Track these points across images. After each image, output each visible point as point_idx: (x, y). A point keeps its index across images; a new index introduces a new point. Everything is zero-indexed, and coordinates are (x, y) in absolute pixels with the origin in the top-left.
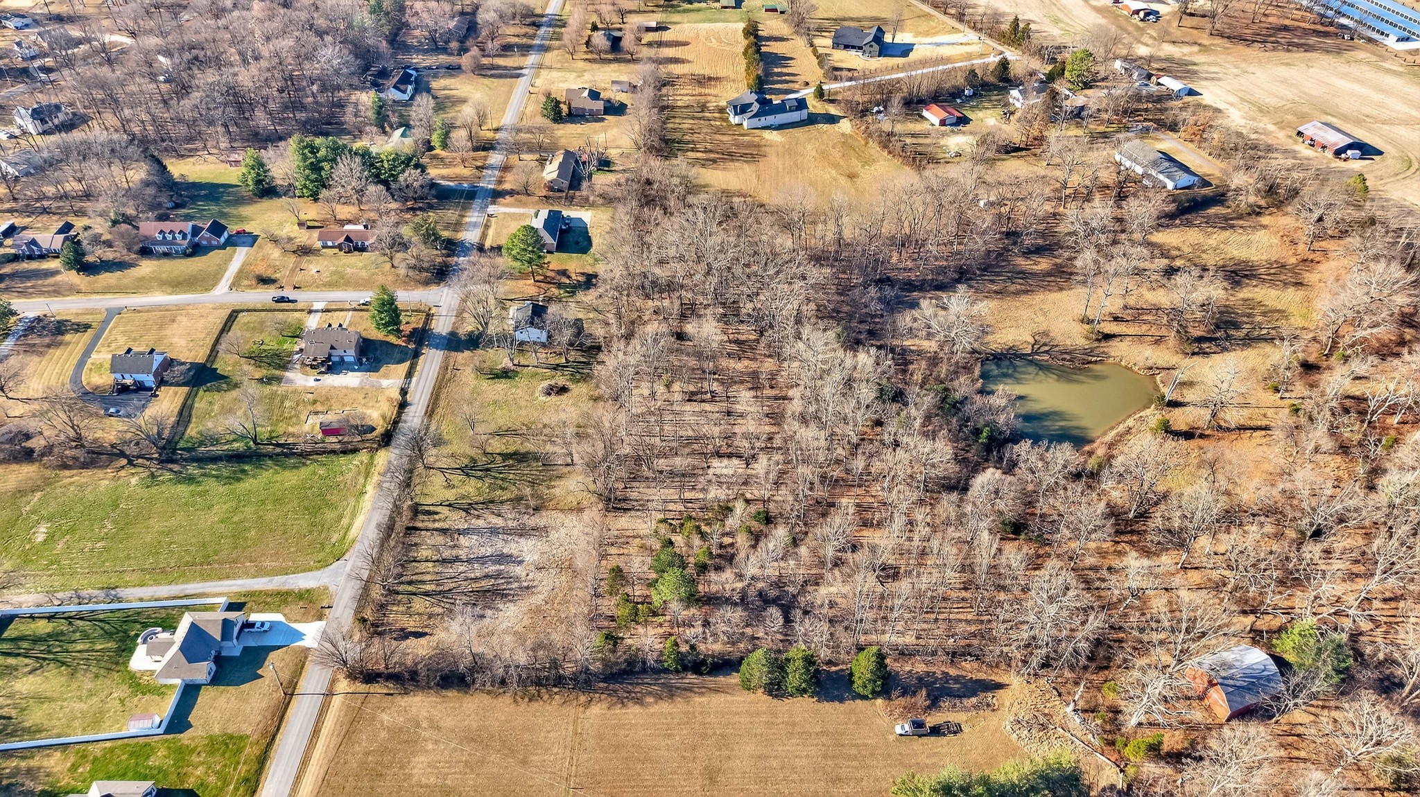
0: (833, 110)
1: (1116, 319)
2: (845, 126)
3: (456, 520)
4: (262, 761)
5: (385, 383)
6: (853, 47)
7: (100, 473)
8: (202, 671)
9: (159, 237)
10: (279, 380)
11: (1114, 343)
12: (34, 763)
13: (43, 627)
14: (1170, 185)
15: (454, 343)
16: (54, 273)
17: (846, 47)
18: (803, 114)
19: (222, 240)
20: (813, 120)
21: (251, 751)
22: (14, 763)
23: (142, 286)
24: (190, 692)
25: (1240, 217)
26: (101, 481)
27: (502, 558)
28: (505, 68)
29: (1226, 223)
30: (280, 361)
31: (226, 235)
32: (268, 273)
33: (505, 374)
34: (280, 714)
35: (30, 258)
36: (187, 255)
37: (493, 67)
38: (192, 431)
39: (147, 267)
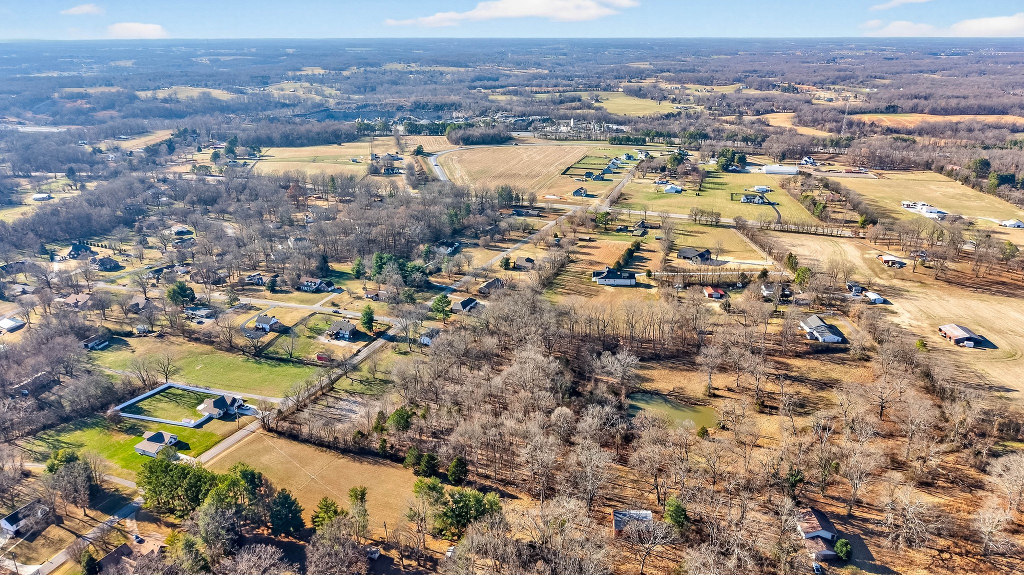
0: (653, 283)
1: (730, 390)
2: (654, 291)
3: (344, 396)
4: (216, 443)
5: (354, 347)
6: (689, 258)
7: (231, 354)
8: (216, 412)
9: (306, 283)
10: (314, 338)
11: (720, 400)
12: (148, 424)
13: (180, 392)
14: (821, 340)
15: (392, 339)
16: (262, 291)
17: (685, 258)
18: (633, 282)
19: (330, 289)
20: (638, 285)
21: (215, 439)
22: (141, 423)
23: (290, 300)
24: (210, 419)
25: (854, 361)
26: (229, 357)
27: (351, 411)
28: (501, 248)
29: (843, 362)
30: (320, 332)
31: (333, 288)
32: (336, 303)
33: (406, 353)
34: (232, 433)
35: (257, 285)
36: (313, 292)
37: (495, 246)
38: (271, 349)
39: (296, 294)
